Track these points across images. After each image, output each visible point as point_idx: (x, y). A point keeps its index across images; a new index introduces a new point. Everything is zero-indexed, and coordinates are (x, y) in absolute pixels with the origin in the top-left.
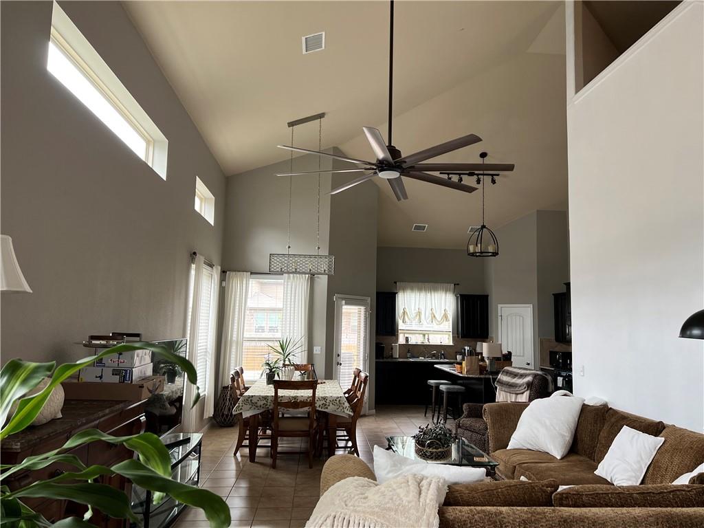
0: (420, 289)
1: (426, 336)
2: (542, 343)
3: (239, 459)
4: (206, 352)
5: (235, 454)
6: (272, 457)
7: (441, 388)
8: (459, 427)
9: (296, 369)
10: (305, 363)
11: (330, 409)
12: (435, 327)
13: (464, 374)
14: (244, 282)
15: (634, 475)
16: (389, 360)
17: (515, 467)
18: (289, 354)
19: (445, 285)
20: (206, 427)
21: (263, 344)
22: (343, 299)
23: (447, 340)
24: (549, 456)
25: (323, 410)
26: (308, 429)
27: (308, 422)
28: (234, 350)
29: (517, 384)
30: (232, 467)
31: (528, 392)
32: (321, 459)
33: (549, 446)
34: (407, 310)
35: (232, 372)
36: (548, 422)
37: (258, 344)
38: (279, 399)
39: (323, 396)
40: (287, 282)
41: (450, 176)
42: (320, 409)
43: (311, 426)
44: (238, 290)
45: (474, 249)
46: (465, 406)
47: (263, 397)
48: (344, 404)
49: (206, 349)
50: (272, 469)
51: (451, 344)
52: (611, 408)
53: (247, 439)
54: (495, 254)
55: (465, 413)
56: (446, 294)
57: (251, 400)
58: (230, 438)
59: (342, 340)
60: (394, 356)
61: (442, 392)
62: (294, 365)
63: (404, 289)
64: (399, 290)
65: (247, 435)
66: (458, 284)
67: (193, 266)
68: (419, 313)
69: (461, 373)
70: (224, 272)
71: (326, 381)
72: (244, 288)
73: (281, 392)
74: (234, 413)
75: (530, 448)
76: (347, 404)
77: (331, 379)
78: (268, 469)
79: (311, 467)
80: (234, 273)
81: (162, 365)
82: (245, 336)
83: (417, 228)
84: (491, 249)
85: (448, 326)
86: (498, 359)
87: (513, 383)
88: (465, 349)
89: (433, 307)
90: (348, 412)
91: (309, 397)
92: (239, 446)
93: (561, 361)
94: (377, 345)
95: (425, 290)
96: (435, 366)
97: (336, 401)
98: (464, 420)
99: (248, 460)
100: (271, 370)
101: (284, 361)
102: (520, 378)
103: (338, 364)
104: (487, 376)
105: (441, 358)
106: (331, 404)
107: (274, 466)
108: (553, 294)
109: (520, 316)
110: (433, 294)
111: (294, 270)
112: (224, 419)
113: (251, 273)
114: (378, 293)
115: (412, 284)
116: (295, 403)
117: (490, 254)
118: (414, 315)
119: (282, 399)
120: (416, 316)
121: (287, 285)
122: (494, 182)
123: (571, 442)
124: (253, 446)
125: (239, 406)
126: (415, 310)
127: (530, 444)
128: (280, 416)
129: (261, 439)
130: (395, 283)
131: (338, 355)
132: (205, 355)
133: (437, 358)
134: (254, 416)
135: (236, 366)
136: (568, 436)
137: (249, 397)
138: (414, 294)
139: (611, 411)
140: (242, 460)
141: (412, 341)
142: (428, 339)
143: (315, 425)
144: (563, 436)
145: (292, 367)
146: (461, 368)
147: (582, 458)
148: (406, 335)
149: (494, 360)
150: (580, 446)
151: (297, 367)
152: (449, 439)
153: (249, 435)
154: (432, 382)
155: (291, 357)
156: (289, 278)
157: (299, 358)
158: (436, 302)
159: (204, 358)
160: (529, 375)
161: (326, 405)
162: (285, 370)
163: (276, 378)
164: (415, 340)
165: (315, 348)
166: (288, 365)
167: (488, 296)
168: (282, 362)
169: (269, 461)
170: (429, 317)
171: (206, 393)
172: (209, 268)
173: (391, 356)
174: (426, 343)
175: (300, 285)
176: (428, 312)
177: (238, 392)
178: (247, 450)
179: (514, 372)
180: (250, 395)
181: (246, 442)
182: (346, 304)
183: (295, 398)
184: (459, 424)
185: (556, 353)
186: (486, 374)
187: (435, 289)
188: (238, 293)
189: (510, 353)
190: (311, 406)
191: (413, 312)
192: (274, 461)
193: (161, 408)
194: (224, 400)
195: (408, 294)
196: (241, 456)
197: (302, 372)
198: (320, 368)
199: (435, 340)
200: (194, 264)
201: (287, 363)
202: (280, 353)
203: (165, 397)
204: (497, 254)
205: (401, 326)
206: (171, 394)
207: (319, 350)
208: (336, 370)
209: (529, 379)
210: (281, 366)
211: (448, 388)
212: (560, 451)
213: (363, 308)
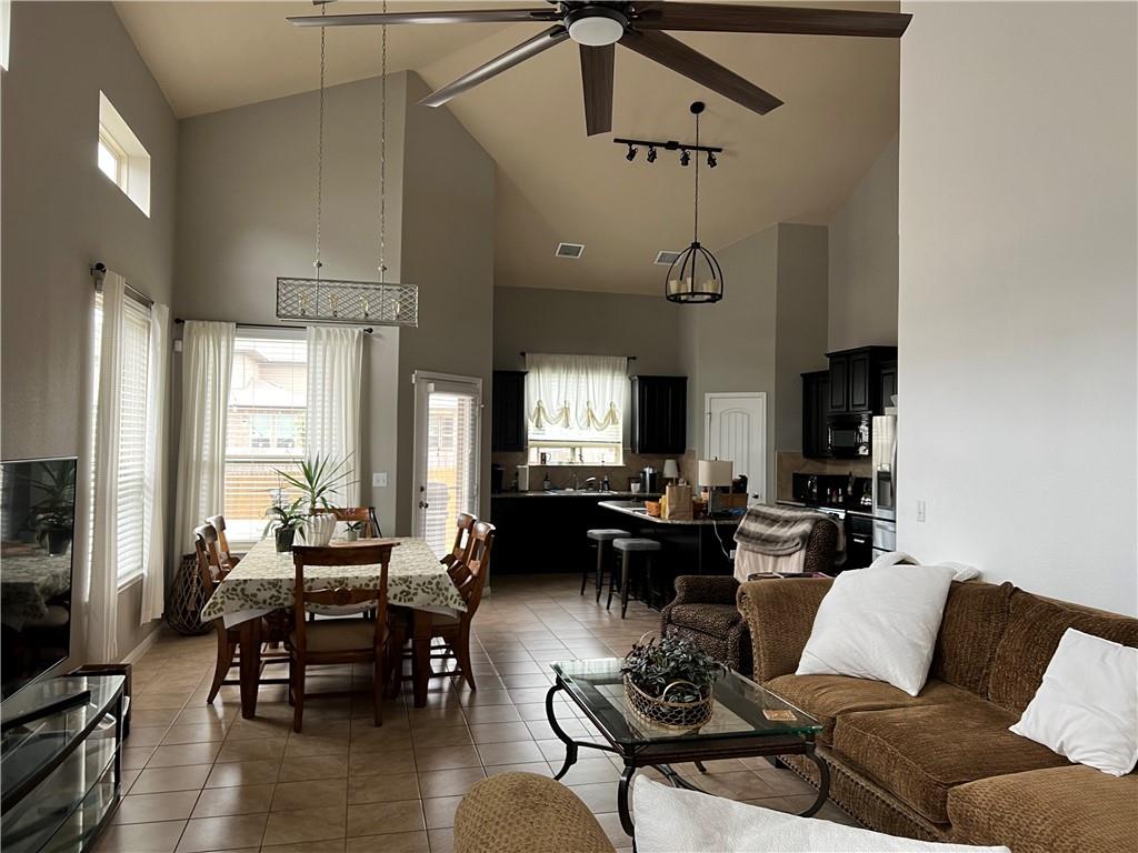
0: (568, 367)
1: (577, 450)
2: (780, 460)
3: (220, 710)
4: (141, 486)
5: (210, 701)
6: (292, 703)
7: (614, 545)
8: (670, 621)
9: (339, 519)
10: (355, 505)
11: (417, 602)
12: (592, 434)
13: (666, 518)
14: (223, 343)
15: (1125, 740)
16: (514, 495)
17: (834, 719)
18: (324, 489)
19: (612, 359)
20: (147, 640)
21: (268, 468)
22: (432, 380)
23: (613, 458)
24: (894, 692)
25: (402, 604)
26: (371, 646)
27: (371, 630)
28: (204, 481)
29: (778, 537)
30: (204, 732)
31: (803, 552)
32: (397, 700)
33: (891, 669)
34: (544, 405)
35: (199, 530)
36: (884, 621)
37: (257, 468)
38: (306, 586)
39: (403, 574)
40: (315, 344)
41: (634, 147)
42: (396, 603)
43: (377, 640)
44: (211, 360)
45: (679, 288)
46: (678, 582)
47: (269, 582)
48: (447, 589)
49: (142, 480)
50: (293, 734)
51: (621, 463)
52: (1017, 589)
53: (236, 665)
54: (715, 298)
55: (680, 594)
56: (613, 375)
57: (243, 590)
58: (202, 660)
59: (429, 459)
60: (521, 488)
61: (619, 552)
62: (333, 510)
63: (539, 366)
64: (530, 367)
65: (237, 656)
66: (634, 358)
67: (99, 297)
68: (566, 410)
69: (659, 516)
70: (177, 322)
71: (402, 540)
72: (223, 356)
73: (310, 572)
74: (204, 619)
75: (847, 673)
76: (454, 591)
77: (410, 536)
78: (285, 733)
79: (378, 724)
80: (201, 323)
81: (41, 516)
82: (227, 453)
83: (565, 250)
84: (708, 287)
85: (616, 433)
86: (725, 489)
87: (770, 535)
88: (645, 473)
89: (591, 399)
90: (456, 606)
91: (372, 579)
92: (220, 682)
93: (815, 490)
94: (494, 466)
95: (577, 368)
96: (600, 503)
97: (432, 585)
98: (677, 609)
99: (240, 714)
100: (285, 521)
101: (314, 503)
102: (783, 526)
103: (421, 505)
104: (707, 522)
105: (603, 489)
106: (420, 591)
107: (297, 727)
108: (802, 375)
109: (743, 413)
110: (590, 375)
111: (331, 314)
112: (189, 621)
113: (238, 325)
114: (496, 374)
115: (552, 357)
116: (342, 594)
117: (706, 297)
118: (557, 413)
119: (313, 584)
120: (561, 414)
121: (315, 350)
122: (712, 162)
123: (931, 657)
124: (250, 682)
125: (215, 604)
126: (558, 403)
127: (848, 665)
128: (307, 619)
129: (268, 662)
130: (523, 354)
131: (422, 489)
132: (141, 493)
133: (596, 490)
134: (251, 622)
135: (210, 515)
136: (927, 649)
137: (238, 582)
138: (557, 375)
139: (1018, 594)
140: (225, 713)
141: (552, 461)
142: (581, 456)
143: (386, 634)
144: (916, 646)
145: (331, 515)
146: (659, 507)
147: (957, 691)
148: (542, 450)
149: (719, 491)
150: (949, 667)
151: (341, 514)
152: (703, 670)
153: (240, 656)
154: (596, 533)
155: (325, 494)
156: (318, 335)
157: (343, 495)
158: (596, 390)
159: (138, 500)
160: (803, 520)
161: (408, 593)
162: (316, 520)
163: (298, 541)
164: (557, 458)
165: (375, 476)
166: (322, 511)
167: (686, 378)
168: (309, 505)
169: (286, 712)
170: (582, 417)
171: (145, 572)
172: (142, 308)
173: (516, 488)
174: (577, 462)
175: (342, 351)
176: (582, 407)
177: (214, 570)
178: (237, 689)
179: (772, 515)
180: (242, 578)
181: (233, 674)
182: (437, 390)
183: (341, 581)
184: (670, 616)
185: (806, 477)
186: (704, 518)
187: (595, 367)
188: (211, 366)
189: (744, 480)
190: (378, 597)
191: (555, 408)
192: (298, 715)
193: (25, 613)
194: (186, 581)
195: (546, 374)
196: (225, 704)
197: (353, 523)
198: (386, 515)
199: (592, 458)
200: (100, 291)
201: (319, 505)
202: (304, 487)
203: (37, 589)
204: (721, 296)
205: (532, 432)
206: (51, 581)
207: (383, 480)
208: (418, 516)
209: (805, 527)
210: (307, 512)
211: (630, 545)
212: (914, 679)
213: (468, 400)
